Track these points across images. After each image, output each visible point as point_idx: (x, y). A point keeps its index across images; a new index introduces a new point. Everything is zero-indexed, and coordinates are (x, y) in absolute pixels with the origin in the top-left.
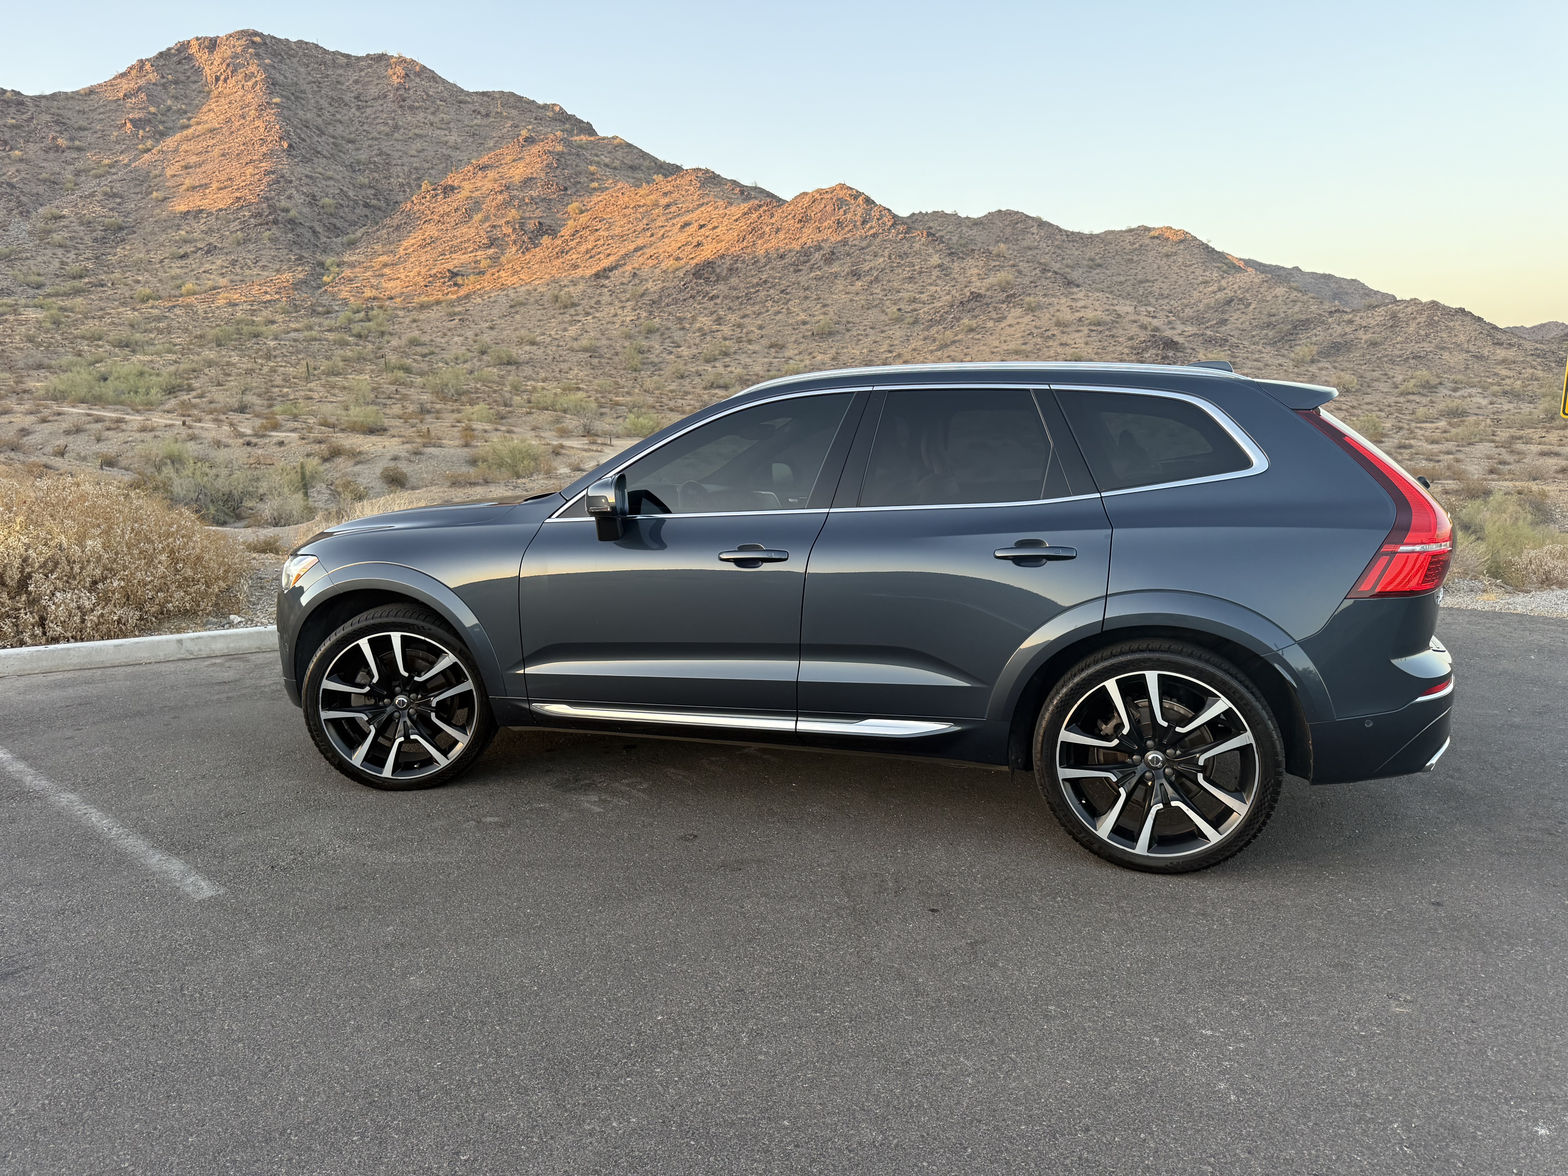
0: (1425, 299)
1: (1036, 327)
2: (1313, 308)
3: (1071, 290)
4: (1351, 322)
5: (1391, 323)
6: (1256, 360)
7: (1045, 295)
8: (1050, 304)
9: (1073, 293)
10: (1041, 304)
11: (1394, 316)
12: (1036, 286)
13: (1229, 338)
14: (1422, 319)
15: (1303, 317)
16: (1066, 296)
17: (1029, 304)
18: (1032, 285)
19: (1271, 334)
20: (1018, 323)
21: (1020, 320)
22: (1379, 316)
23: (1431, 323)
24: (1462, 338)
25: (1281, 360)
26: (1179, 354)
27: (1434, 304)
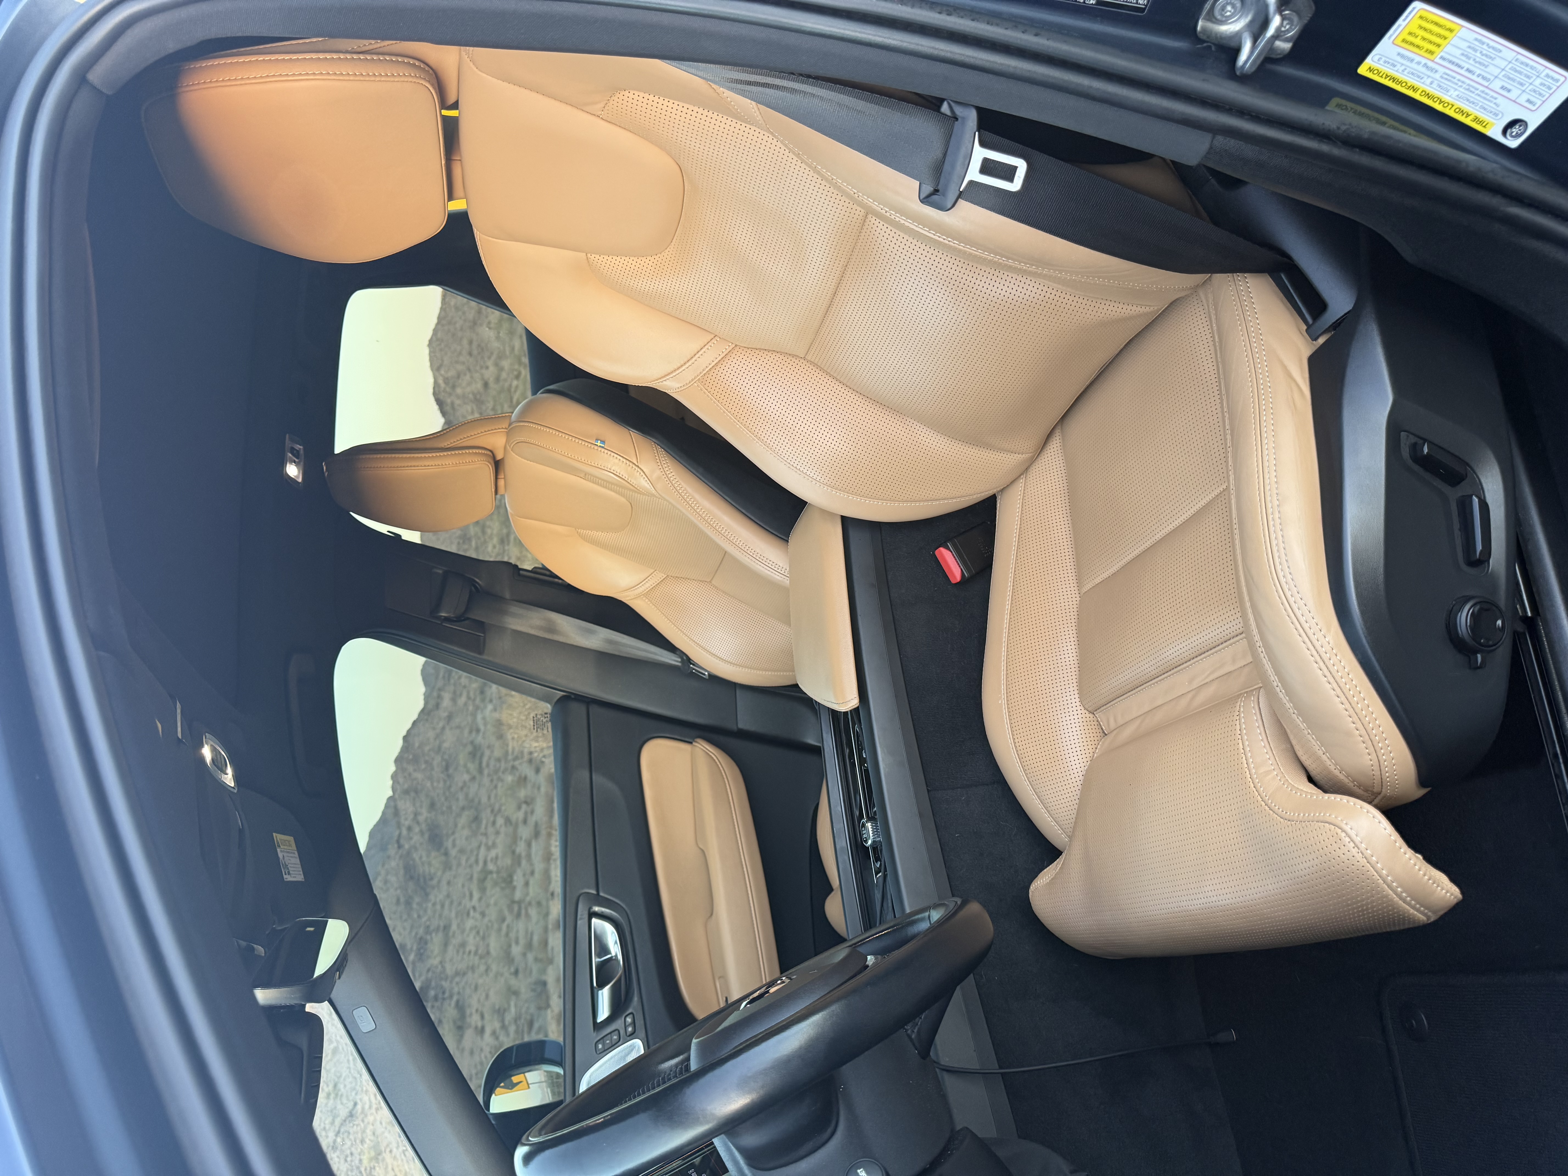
0: (392, 768)
1: (398, 1147)
2: (393, 864)
3: (360, 1111)
4: (409, 829)
5: (413, 794)
6: (443, 906)
7: (362, 1141)
8: (374, 1134)
9: (363, 1109)
10: (372, 1144)
11: (406, 792)
12: (352, 1154)
13: (418, 936)
14: (411, 768)
15: (402, 872)
16: (366, 1116)
17: (371, 1159)
18: (349, 1159)
19: (417, 899)
20: (393, 1169)
21: (390, 1168)
22: (406, 806)
23: (416, 760)
24: (431, 734)
25: (444, 883)
26: (433, 984)
27: (398, 760)
